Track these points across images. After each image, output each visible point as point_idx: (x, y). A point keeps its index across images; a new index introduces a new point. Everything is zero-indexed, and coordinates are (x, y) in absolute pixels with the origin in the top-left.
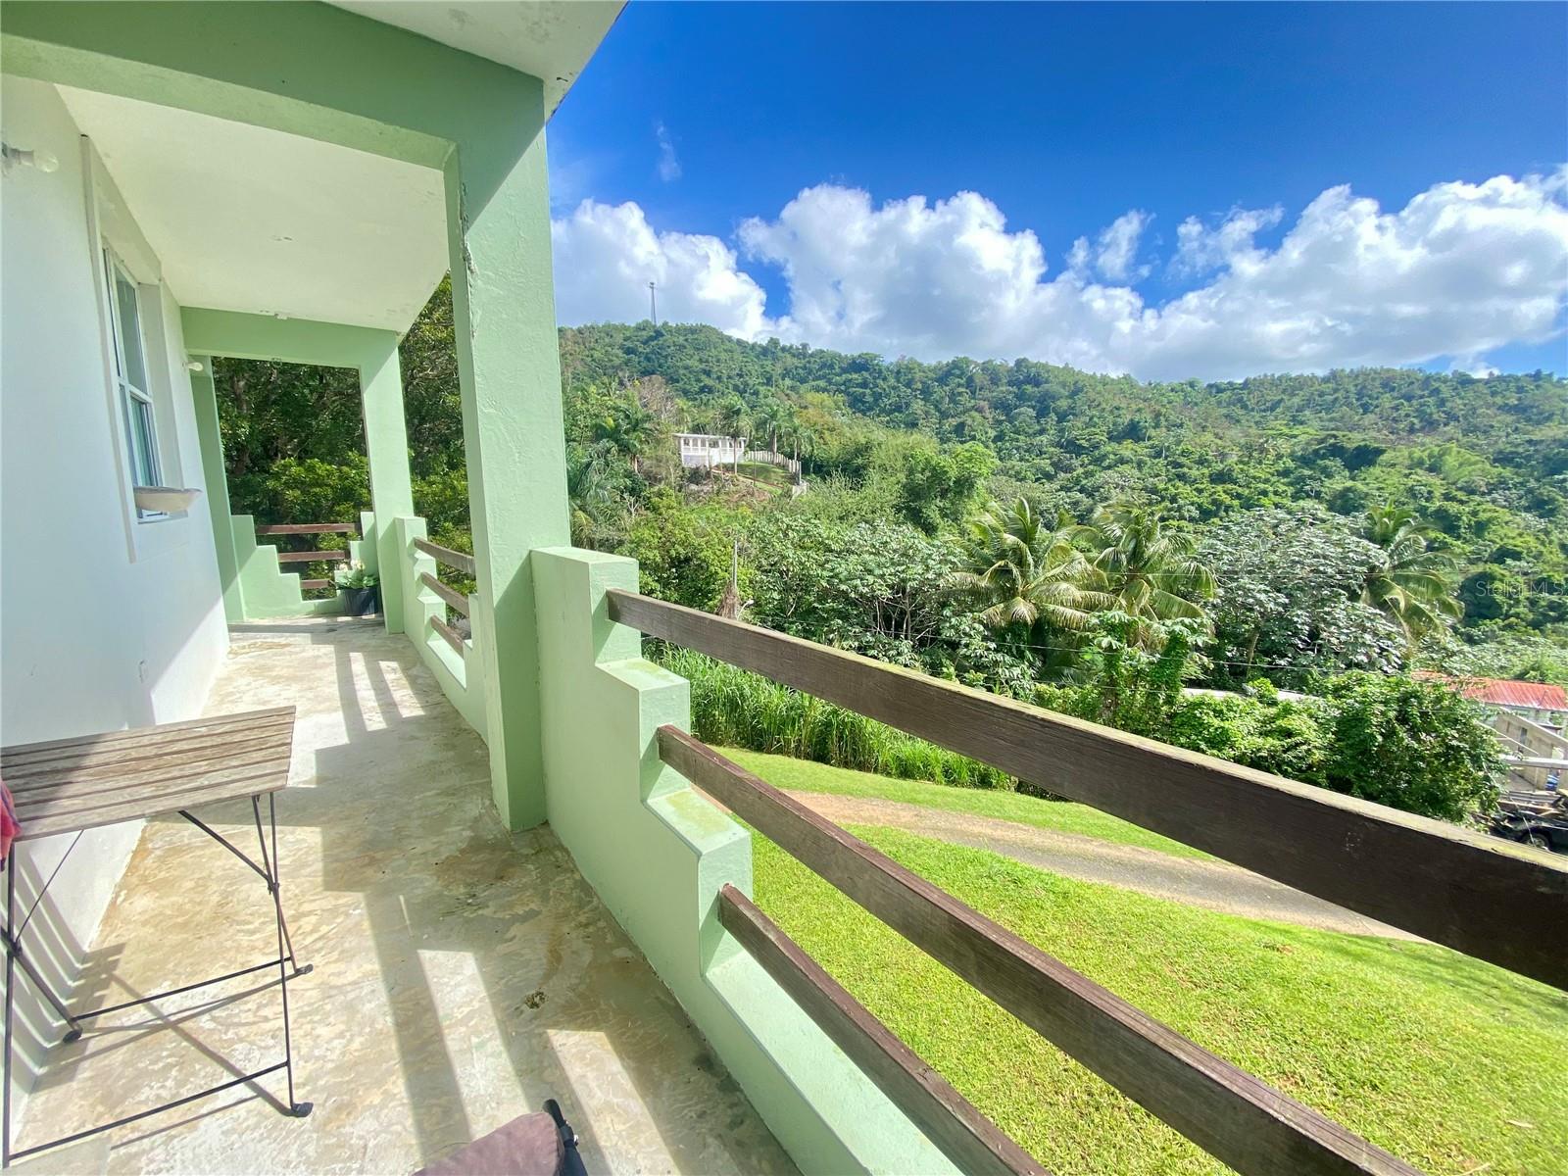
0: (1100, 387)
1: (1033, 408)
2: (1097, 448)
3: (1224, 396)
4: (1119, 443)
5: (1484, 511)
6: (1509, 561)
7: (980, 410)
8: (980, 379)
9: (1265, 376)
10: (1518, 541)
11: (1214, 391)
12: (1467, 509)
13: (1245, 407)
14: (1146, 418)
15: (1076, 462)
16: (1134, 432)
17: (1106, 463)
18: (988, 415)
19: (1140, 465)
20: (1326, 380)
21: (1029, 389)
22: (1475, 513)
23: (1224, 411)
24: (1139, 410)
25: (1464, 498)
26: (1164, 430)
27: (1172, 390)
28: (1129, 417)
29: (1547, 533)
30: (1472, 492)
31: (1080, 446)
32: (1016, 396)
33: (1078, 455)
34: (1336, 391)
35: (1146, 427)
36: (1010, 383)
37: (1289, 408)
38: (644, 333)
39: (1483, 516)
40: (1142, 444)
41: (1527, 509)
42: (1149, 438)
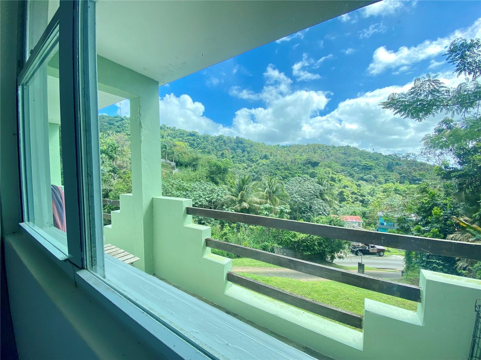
0: (257, 145)
1: (241, 150)
2: (258, 161)
3: (285, 149)
4: (263, 160)
5: (340, 177)
6: (346, 188)
7: (228, 150)
8: (227, 141)
9: (294, 144)
10: (347, 183)
11: (283, 147)
12: (337, 176)
13: (290, 152)
14: (268, 154)
15: (253, 165)
16: (266, 157)
17: (260, 165)
18: (230, 151)
19: (268, 166)
20: (307, 146)
21: (240, 145)
22: (338, 177)
24: (267, 152)
25: (336, 174)
26: (273, 157)
27: (274, 147)
28: (264, 153)
29: (353, 181)
30: (337, 172)
31: (253, 160)
32: (237, 146)
33: (253, 163)
34: (309, 148)
35: (268, 156)
36: (235, 143)
37: (299, 152)
38: (117, 119)
39: (340, 178)
40: (268, 160)
41: (348, 176)
42: (269, 159)
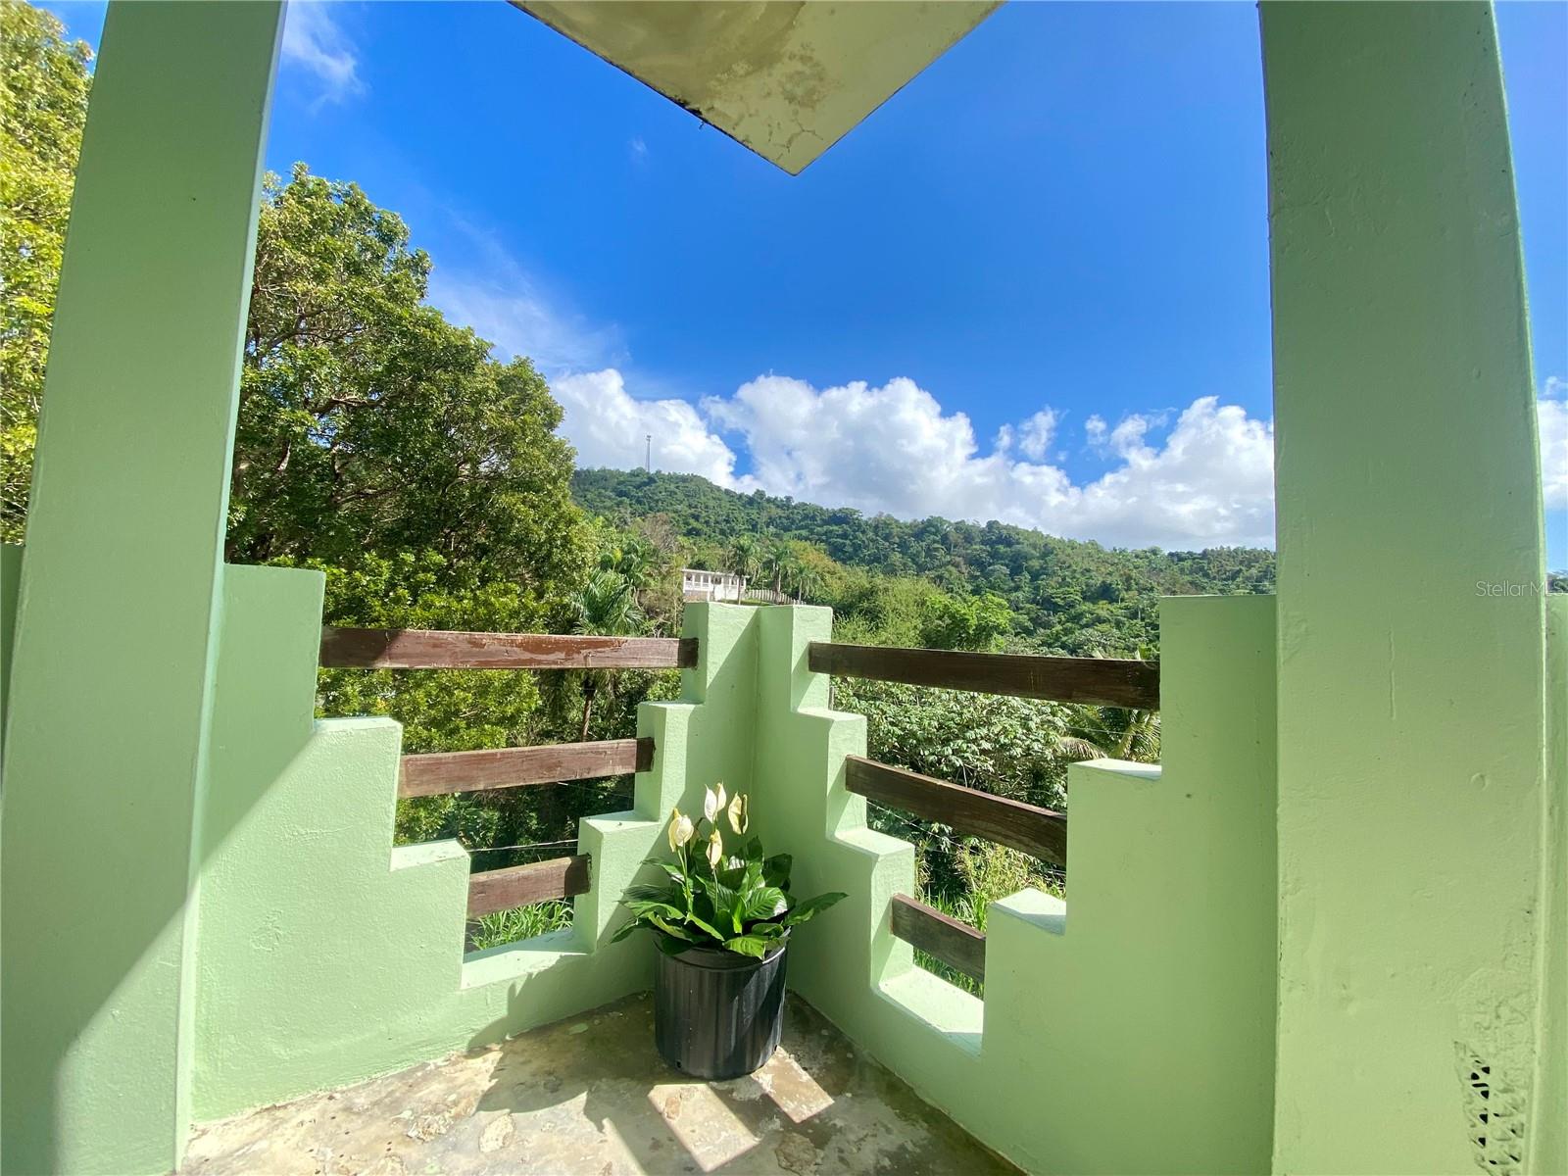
0: (1069, 551)
1: (1007, 566)
2: (1073, 607)
3: (1187, 564)
4: (1094, 603)
7: (957, 566)
8: (953, 537)
9: (1222, 548)
11: (1176, 559)
13: (1206, 575)
14: (1116, 581)
15: (1054, 619)
16: (1106, 593)
17: (1084, 621)
18: (964, 570)
19: (1119, 625)
21: (1002, 548)
23: (1189, 578)
24: (1110, 574)
26: (1136, 593)
27: (1137, 557)
28: (1101, 579)
31: (1056, 603)
32: (989, 554)
33: (1056, 613)
35: (1118, 590)
36: (983, 543)
37: (1248, 579)
38: (638, 479)
40: (1115, 604)
42: (1122, 600)
